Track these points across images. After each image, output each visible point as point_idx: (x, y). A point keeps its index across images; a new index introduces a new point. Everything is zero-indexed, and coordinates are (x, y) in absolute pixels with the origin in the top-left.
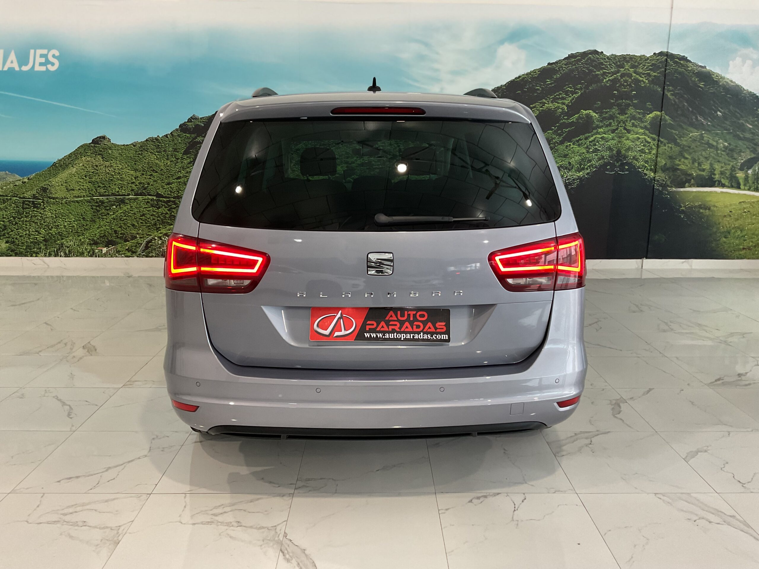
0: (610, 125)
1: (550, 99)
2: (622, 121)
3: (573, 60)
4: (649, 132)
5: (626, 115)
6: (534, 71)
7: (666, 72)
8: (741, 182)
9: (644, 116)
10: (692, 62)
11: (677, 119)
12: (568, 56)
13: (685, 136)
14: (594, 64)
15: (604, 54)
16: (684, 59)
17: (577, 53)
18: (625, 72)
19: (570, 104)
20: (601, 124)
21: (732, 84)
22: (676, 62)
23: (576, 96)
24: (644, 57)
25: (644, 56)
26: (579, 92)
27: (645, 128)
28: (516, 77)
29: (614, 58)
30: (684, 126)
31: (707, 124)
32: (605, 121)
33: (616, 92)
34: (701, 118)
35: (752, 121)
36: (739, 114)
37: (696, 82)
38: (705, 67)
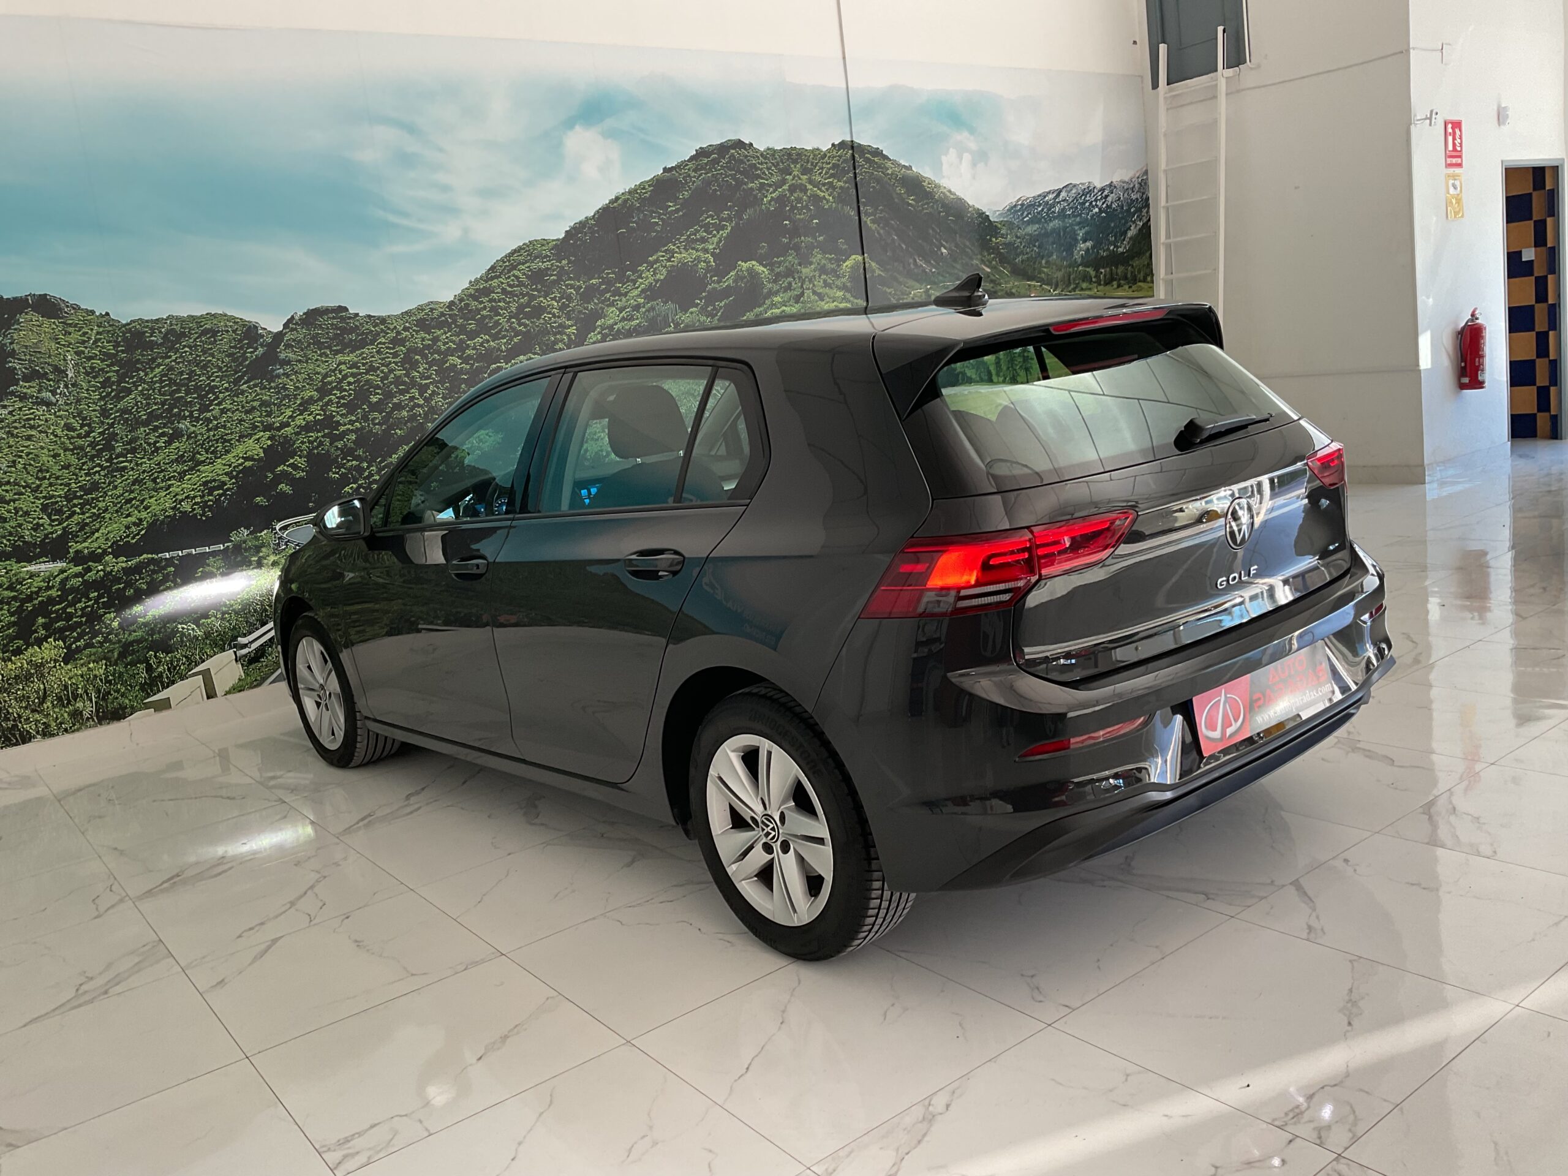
0: (789, 287)
1: (681, 243)
2: (806, 277)
3: (706, 161)
4: (852, 296)
5: (813, 266)
6: (642, 186)
7: (855, 178)
8: (992, 368)
9: (839, 266)
10: (890, 160)
11: (889, 267)
12: (695, 153)
13: (905, 297)
14: (743, 168)
15: (755, 149)
16: (878, 153)
17: (710, 146)
18: (794, 182)
19: (718, 251)
20: (776, 288)
21: (952, 196)
22: (867, 160)
23: (724, 233)
24: (818, 152)
25: (818, 149)
26: (725, 225)
27: (843, 287)
28: (611, 198)
29: (773, 155)
30: (901, 280)
31: (931, 270)
32: (780, 281)
33: (787, 222)
34: (920, 260)
35: (988, 260)
36: (972, 250)
37: (905, 196)
38: (909, 168)
